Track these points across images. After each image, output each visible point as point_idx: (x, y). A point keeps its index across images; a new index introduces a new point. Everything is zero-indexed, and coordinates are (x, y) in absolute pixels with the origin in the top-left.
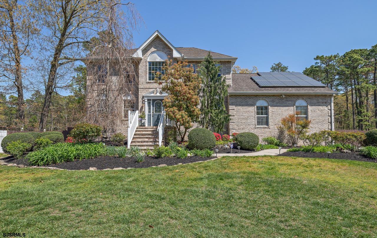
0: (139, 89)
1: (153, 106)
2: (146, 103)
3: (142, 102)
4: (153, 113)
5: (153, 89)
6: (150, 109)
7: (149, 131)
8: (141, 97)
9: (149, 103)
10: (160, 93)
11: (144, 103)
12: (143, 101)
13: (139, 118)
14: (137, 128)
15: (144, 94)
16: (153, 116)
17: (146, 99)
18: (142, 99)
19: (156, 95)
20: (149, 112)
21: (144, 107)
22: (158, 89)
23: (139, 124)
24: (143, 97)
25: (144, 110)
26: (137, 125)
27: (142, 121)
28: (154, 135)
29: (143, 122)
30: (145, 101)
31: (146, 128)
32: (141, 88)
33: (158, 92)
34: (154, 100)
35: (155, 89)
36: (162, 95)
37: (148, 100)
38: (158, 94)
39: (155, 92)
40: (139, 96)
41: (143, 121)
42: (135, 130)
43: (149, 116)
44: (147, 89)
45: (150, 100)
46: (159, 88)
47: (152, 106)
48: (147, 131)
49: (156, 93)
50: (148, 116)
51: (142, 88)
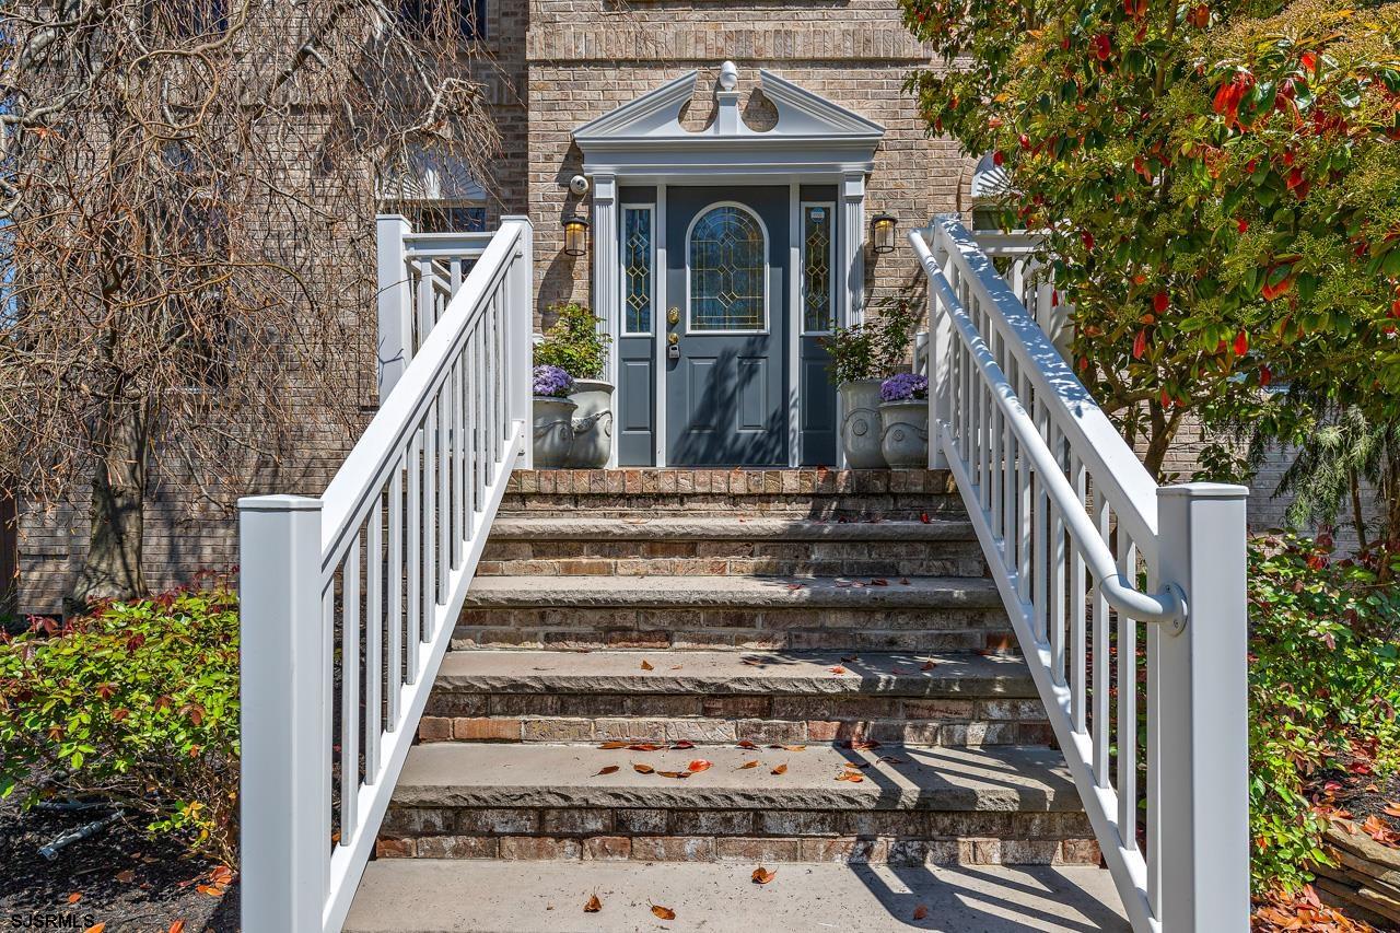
0: (534, 74)
1: (675, 262)
2: (607, 221)
3: (559, 206)
4: (671, 326)
5: (682, 73)
6: (639, 285)
7: (723, 544)
8: (548, 158)
9: (634, 229)
10: (748, 116)
11: (589, 224)
12: (573, 198)
13: (538, 362)
14: (515, 498)
15: (585, 128)
16: (672, 363)
17: (605, 180)
18: (563, 181)
19: (710, 132)
20: (639, 316)
21: (581, 263)
22: (730, 67)
23: (538, 436)
24: (576, 156)
25: (578, 294)
26: (516, 445)
27: (575, 398)
28: (833, 620)
29: (577, 418)
30: (590, 201)
31: (661, 497)
32: (557, 63)
33: (732, 101)
34: (685, 200)
35: (698, 70)
36: (773, 132)
37: (626, 193)
38: (733, 126)
39: (702, 107)
40: (536, 149)
41: (583, 404)
42: (481, 523)
43: (638, 356)
44: (611, 73)
45: (647, 193)
46: (740, 62)
47: (662, 253)
48: (688, 545)
49: (713, 117)
50: (623, 359)
51: (560, 55)
